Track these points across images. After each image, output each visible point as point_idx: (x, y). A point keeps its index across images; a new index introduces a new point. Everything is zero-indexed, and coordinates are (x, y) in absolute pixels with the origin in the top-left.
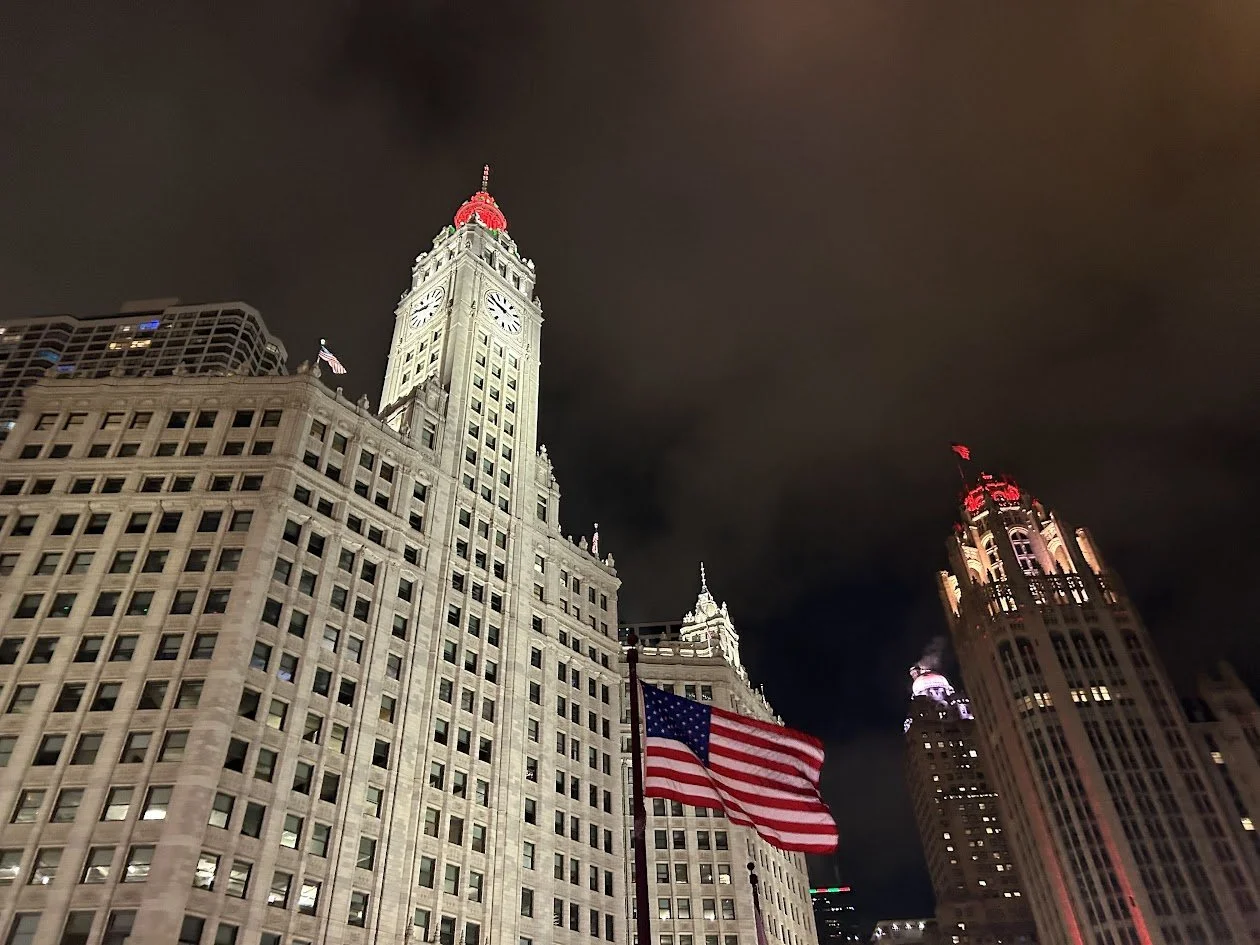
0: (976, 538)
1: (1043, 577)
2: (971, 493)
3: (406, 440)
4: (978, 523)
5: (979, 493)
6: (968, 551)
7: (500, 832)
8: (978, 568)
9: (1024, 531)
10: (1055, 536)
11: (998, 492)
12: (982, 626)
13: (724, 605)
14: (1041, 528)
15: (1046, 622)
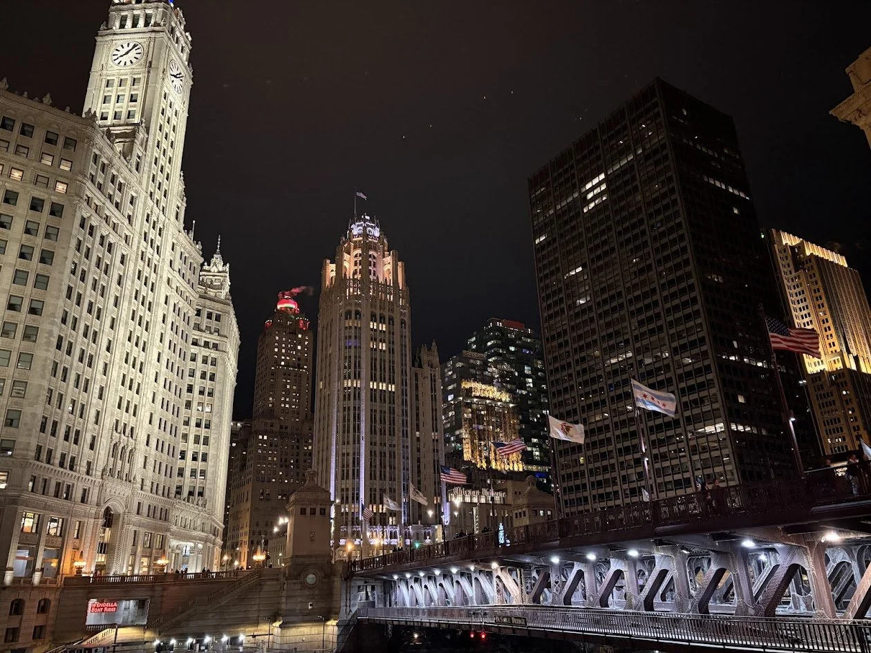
0: (352, 250)
1: (376, 282)
2: (357, 224)
3: (129, 166)
4: (356, 242)
5: (361, 225)
6: (346, 256)
7: (146, 386)
8: (347, 267)
9: (375, 255)
10: (389, 263)
11: (370, 229)
12: (341, 298)
13: (228, 265)
14: (384, 257)
15: (372, 306)
